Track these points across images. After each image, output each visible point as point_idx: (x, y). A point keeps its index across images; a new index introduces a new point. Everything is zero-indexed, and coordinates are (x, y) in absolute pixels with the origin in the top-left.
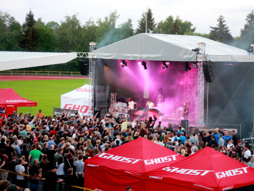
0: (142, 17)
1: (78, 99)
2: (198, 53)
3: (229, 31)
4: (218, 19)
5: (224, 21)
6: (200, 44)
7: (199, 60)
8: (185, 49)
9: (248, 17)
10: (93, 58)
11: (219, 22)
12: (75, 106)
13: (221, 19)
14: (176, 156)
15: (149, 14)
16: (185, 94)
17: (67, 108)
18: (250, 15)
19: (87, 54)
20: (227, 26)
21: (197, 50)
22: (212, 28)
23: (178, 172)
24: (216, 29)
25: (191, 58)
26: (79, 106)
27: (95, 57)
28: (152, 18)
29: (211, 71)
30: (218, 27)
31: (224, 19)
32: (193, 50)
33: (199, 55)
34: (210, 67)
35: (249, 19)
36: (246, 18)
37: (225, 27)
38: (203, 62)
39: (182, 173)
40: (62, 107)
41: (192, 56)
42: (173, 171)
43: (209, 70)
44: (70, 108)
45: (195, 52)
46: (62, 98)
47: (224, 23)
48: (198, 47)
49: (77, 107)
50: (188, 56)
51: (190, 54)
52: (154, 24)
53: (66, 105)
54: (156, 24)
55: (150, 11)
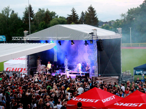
0: (26, 10)
1: (15, 64)
2: (93, 35)
3: (78, 17)
4: (72, 10)
5: (75, 11)
6: (94, 30)
7: (94, 39)
8: (85, 33)
9: (89, 8)
10: (27, 40)
11: (72, 12)
12: (13, 68)
13: (73, 10)
14: (114, 96)
15: (30, 8)
16: (79, 58)
17: (8, 70)
18: (90, 7)
19: (23, 38)
20: (77, 14)
21: (92, 33)
22: (69, 15)
23: (124, 105)
24: (71, 16)
25: (89, 38)
26: (16, 69)
27: (28, 40)
28: (32, 10)
29: (102, 45)
30: (72, 15)
31: (75, 10)
32: (90, 33)
33: (93, 36)
34: (101, 42)
35: (89, 10)
36: (88, 9)
37: (76, 14)
38: (96, 40)
39: (127, 105)
40: (5, 70)
41: (89, 37)
42: (121, 105)
43: (101, 45)
44: (10, 70)
45: (91, 35)
46: (4, 65)
47: (75, 13)
48: (93, 32)
49: (15, 69)
50: (87, 37)
51: (88, 36)
52: (34, 14)
53: (7, 69)
54: (35, 14)
55: (30, 6)
